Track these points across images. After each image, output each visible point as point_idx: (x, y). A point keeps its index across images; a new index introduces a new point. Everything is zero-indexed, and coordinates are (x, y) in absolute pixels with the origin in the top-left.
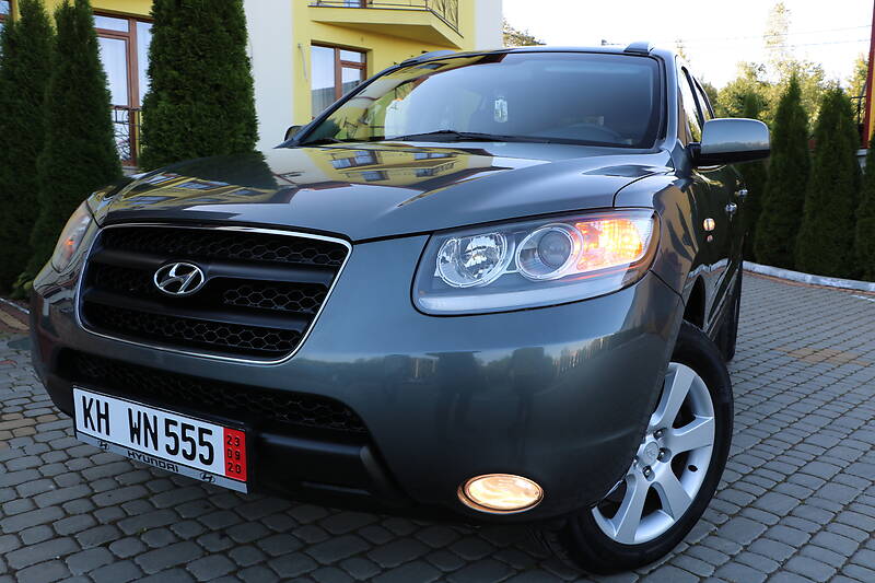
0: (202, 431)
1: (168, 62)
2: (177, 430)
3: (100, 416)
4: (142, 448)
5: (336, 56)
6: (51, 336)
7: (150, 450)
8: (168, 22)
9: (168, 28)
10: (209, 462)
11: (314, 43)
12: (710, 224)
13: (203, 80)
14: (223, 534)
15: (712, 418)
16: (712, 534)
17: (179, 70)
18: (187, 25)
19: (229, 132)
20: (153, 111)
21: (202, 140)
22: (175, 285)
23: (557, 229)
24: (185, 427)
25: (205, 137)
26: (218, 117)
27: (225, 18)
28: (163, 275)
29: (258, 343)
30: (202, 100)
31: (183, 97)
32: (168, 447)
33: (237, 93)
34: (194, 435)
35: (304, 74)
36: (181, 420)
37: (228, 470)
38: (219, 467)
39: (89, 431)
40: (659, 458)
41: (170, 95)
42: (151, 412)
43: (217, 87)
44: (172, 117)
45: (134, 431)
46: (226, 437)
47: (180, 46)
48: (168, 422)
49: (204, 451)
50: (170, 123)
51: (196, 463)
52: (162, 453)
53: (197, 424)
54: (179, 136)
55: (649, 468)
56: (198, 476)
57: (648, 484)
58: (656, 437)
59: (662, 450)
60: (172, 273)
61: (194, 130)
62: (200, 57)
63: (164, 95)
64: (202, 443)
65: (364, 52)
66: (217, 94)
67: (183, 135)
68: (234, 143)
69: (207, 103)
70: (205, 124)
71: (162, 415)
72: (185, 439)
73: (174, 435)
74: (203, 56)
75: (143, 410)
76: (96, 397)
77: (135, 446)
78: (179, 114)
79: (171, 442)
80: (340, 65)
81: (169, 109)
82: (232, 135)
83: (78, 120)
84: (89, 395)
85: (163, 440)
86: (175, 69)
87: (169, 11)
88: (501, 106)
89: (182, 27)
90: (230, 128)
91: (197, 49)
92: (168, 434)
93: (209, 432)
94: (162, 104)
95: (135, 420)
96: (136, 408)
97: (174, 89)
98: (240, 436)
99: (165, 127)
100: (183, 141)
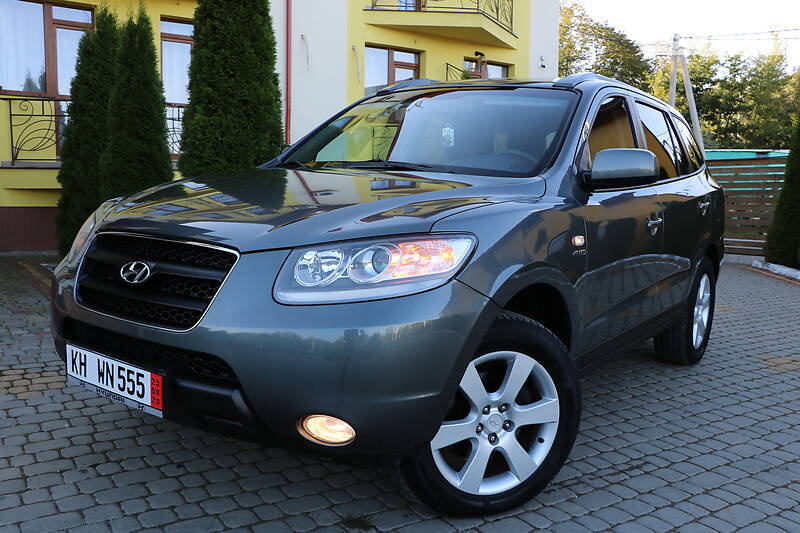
0: (139, 375)
1: (204, 80)
3: (81, 364)
4: (104, 386)
5: (390, 57)
6: (60, 309)
7: (109, 388)
8: (205, 45)
9: (205, 50)
10: (141, 396)
11: (368, 45)
12: (579, 240)
13: (233, 96)
14: (180, 465)
15: (556, 399)
16: (571, 500)
17: (212, 87)
18: (220, 48)
19: (255, 141)
20: (190, 122)
21: (231, 148)
22: (132, 277)
23: (384, 248)
24: (129, 372)
25: (233, 145)
26: (244, 128)
27: (254, 42)
28: (126, 269)
29: (179, 318)
30: (230, 113)
31: (215, 111)
32: (119, 385)
33: (262, 107)
34: (134, 378)
35: (357, 74)
36: (127, 367)
37: (152, 402)
38: (147, 400)
39: (74, 374)
40: (504, 427)
41: (204, 108)
42: (110, 362)
43: (245, 102)
44: (207, 128)
45: (101, 374)
46: (152, 379)
47: (214, 66)
48: (120, 369)
49: (139, 388)
50: (203, 133)
51: (135, 397)
52: (116, 390)
53: (136, 370)
54: (211, 144)
55: (495, 434)
56: (136, 406)
57: (492, 447)
58: (500, 411)
59: (509, 422)
60: (131, 268)
61: (224, 139)
62: (231, 76)
63: (199, 108)
64: (139, 383)
65: (417, 53)
66: (244, 108)
67: (214, 143)
68: (259, 151)
69: (236, 116)
70: (232, 134)
71: (117, 364)
72: (129, 380)
73: (122, 377)
74: (234, 75)
75: (107, 360)
76: (79, 350)
77: (100, 385)
78: (212, 125)
79: (121, 383)
80: (393, 66)
81: (204, 121)
82: (257, 144)
83: (136, 123)
84: (76, 349)
85: (118, 381)
86: (209, 85)
87: (206, 35)
88: (448, 132)
89: (215, 50)
90: (256, 138)
91: (228, 70)
92: (120, 377)
93: (143, 376)
94: (198, 116)
95: (101, 368)
96: (103, 359)
97: (209, 103)
98: (160, 379)
99: (199, 136)
100: (214, 149)
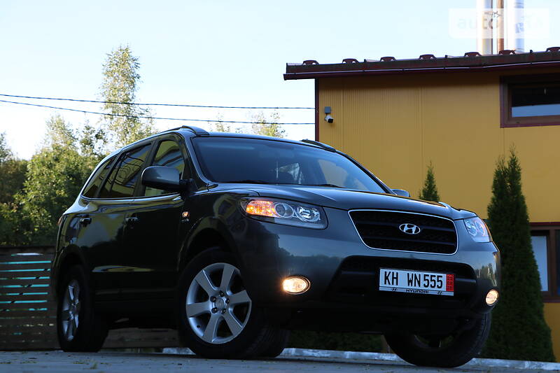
0: (438, 277)
2: (429, 278)
3: (394, 278)
4: (413, 287)
7: (417, 287)
10: (440, 287)
22: (410, 231)
24: (432, 276)
32: (424, 285)
34: (435, 279)
36: (430, 274)
37: (447, 289)
38: (445, 288)
39: (386, 285)
42: (417, 273)
45: (410, 282)
46: (447, 277)
48: (425, 275)
51: (436, 288)
52: (422, 287)
53: (436, 274)
56: (436, 293)
60: (406, 227)
64: (439, 281)
71: (422, 274)
72: (432, 280)
73: (428, 280)
75: (414, 273)
76: (392, 271)
77: (410, 287)
79: (426, 283)
84: (389, 270)
85: (423, 282)
92: (425, 280)
93: (441, 277)
95: (410, 277)
96: (411, 273)
